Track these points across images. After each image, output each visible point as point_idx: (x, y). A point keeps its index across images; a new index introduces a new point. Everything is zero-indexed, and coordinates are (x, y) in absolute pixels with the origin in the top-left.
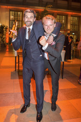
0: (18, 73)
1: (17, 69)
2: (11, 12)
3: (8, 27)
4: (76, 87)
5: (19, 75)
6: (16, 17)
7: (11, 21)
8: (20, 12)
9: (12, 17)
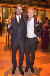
0: (9, 47)
1: (8, 44)
2: (3, 8)
3: (1, 17)
4: (45, 56)
5: (9, 48)
6: (6, 11)
7: (3, 14)
8: (9, 7)
9: (4, 11)
